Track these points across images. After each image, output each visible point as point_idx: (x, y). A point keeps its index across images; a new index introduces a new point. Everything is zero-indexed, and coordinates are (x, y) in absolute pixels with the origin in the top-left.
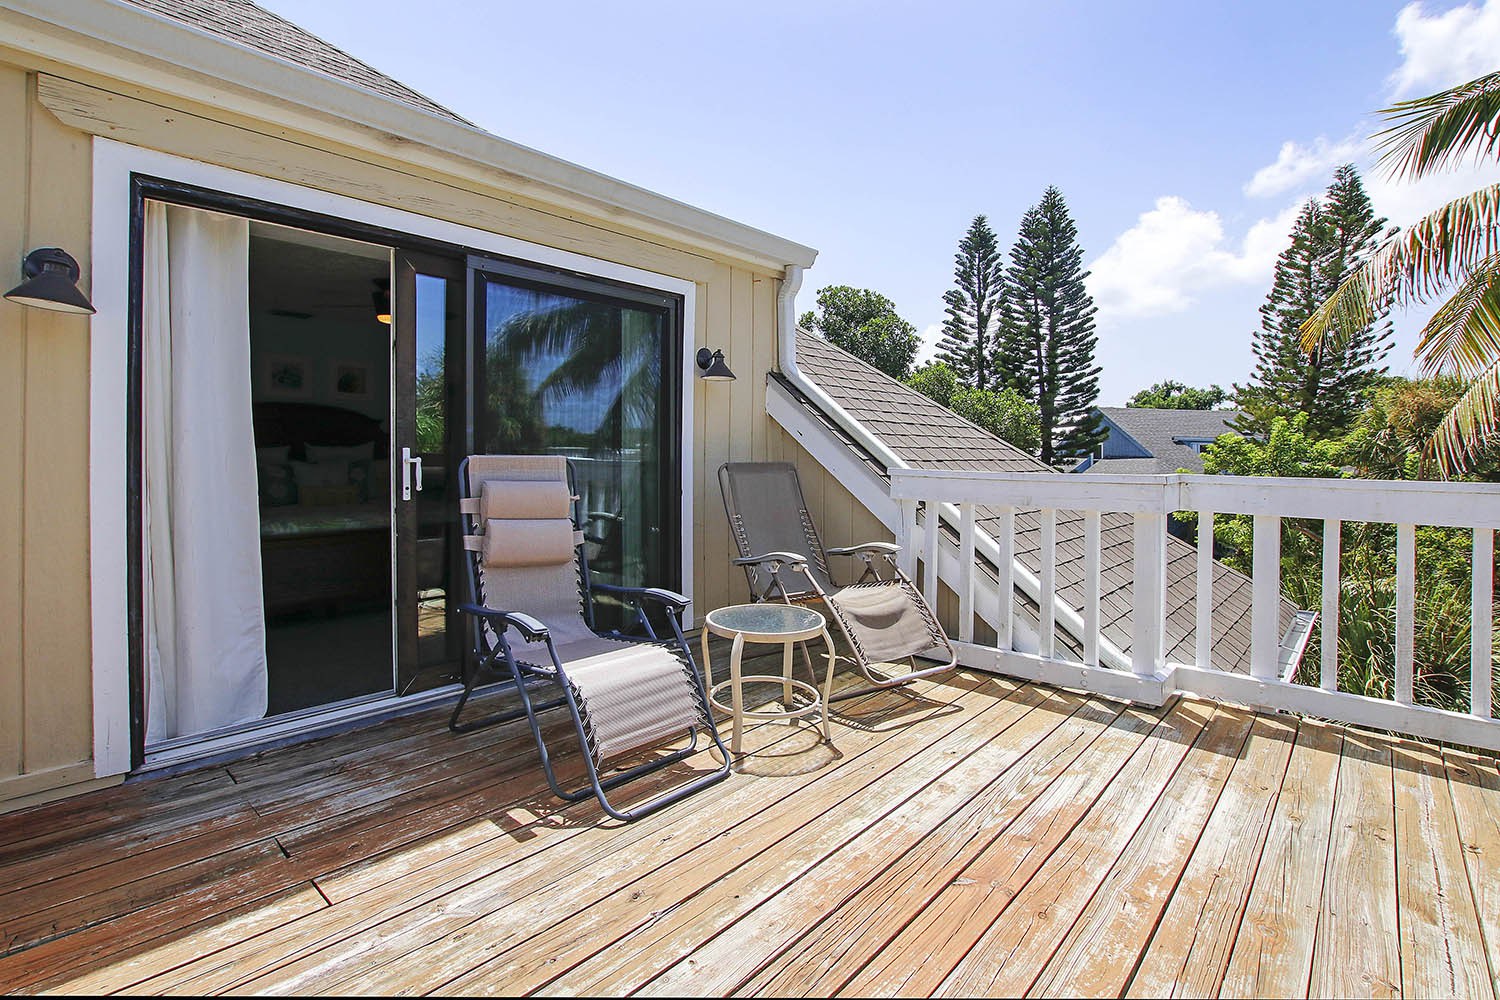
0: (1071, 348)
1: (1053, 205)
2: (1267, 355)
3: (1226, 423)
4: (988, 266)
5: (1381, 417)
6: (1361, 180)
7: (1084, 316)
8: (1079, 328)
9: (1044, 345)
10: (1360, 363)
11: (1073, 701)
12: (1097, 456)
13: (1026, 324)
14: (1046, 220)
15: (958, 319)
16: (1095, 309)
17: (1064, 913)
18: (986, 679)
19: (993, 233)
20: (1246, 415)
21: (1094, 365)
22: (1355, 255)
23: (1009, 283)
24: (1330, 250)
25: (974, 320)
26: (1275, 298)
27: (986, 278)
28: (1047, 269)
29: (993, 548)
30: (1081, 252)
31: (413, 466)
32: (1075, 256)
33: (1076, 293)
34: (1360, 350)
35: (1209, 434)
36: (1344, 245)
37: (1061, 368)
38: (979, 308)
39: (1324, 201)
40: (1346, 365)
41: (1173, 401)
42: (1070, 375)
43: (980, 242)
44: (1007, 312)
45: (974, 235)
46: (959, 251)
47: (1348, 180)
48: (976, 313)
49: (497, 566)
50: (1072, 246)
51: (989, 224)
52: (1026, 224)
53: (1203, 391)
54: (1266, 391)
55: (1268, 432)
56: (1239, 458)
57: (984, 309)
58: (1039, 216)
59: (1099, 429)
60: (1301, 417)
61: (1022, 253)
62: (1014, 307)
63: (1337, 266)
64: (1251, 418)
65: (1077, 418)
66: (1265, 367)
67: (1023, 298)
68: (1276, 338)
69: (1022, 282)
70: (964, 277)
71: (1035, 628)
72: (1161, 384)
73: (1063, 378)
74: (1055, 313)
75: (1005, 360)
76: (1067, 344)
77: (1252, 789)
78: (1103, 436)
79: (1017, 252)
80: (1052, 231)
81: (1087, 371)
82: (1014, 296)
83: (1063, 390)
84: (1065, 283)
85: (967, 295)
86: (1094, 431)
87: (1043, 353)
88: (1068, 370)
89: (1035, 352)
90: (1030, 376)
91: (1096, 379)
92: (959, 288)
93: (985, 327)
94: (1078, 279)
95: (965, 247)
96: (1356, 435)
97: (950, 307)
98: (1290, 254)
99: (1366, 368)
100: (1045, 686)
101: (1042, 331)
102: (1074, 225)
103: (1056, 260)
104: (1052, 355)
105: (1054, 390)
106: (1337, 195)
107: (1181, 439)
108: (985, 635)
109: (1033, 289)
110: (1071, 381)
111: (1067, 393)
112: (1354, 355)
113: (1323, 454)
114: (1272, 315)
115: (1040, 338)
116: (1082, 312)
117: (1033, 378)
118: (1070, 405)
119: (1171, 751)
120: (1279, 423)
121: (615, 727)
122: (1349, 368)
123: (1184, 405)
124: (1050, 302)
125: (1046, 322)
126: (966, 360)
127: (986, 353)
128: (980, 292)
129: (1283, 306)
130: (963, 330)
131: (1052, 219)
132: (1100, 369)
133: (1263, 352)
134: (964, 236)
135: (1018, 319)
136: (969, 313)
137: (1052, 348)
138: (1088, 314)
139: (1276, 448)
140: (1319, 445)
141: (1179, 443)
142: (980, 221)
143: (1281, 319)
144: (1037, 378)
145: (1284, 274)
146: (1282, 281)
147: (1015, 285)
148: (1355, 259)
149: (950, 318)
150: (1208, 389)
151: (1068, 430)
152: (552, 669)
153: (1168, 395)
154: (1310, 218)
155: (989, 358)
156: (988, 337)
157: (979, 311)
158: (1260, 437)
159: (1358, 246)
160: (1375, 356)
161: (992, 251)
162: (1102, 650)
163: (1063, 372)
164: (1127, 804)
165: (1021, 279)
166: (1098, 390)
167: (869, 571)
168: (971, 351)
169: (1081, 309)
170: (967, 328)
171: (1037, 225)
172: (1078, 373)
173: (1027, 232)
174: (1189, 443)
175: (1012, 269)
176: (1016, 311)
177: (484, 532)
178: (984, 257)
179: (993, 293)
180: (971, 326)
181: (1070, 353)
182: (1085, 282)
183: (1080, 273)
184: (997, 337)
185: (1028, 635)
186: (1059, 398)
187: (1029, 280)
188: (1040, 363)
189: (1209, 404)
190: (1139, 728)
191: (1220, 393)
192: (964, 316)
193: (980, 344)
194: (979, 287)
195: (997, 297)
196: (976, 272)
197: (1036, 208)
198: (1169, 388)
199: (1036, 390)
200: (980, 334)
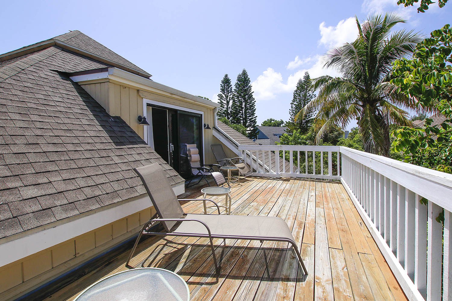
0: (250, 111)
1: (244, 73)
2: (292, 115)
3: (284, 130)
4: (229, 88)
5: (313, 130)
6: (309, 75)
7: (253, 103)
8: (251, 106)
9: (244, 110)
10: (310, 117)
11: (268, 178)
12: (257, 139)
13: (239, 104)
14: (243, 77)
15: (222, 102)
16: (255, 101)
17: (274, 192)
18: (256, 177)
19: (230, 79)
20: (288, 129)
21: (255, 115)
22: (309, 92)
23: (235, 93)
24: (304, 91)
25: (225, 102)
26: (294, 101)
27: (228, 91)
28: (244, 90)
29: (255, 158)
30: (252, 86)
31: (172, 146)
32: (250, 87)
33: (250, 97)
34: (310, 114)
35: (281, 133)
36: (307, 90)
37: (248, 116)
38: (227, 99)
39: (303, 79)
40: (307, 117)
41: (272, 123)
42: (250, 118)
43: (226, 81)
44: (234, 101)
45: (225, 79)
46: (221, 83)
47: (307, 75)
48: (226, 100)
49: (193, 162)
50: (250, 85)
51: (229, 76)
52: (238, 78)
53: (279, 121)
54: (292, 123)
55: (293, 133)
56: (287, 139)
57: (228, 99)
58: (241, 76)
59: (257, 132)
60: (299, 130)
61: (237, 85)
62: (236, 99)
63: (305, 95)
64: (289, 129)
65: (252, 129)
66: (292, 117)
67: (238, 97)
68: (294, 110)
69: (238, 93)
70: (223, 90)
71: (262, 169)
72: (269, 119)
73: (248, 119)
74: (246, 101)
75: (234, 113)
76: (249, 110)
77: (290, 184)
78: (258, 134)
79: (236, 85)
80: (245, 80)
81: (254, 117)
82: (236, 96)
83: (248, 122)
84: (248, 94)
85: (224, 95)
86: (256, 132)
87: (243, 112)
88: (249, 116)
89: (241, 112)
90: (240, 118)
91: (256, 119)
92: (221, 93)
93: (229, 104)
94: (251, 93)
95: (223, 82)
96: (309, 134)
97: (219, 98)
98: (296, 91)
99: (311, 118)
100: (264, 177)
101: (243, 106)
102: (250, 79)
103: (246, 88)
104: (245, 113)
105: (246, 122)
106: (305, 78)
107: (275, 134)
108: (254, 171)
109: (240, 95)
110: (250, 119)
111: (249, 122)
112: (309, 115)
113: (303, 138)
114: (293, 105)
115: (242, 108)
116: (252, 102)
117: (241, 118)
118: (250, 125)
119: (281, 182)
120: (295, 131)
121: (219, 181)
122: (308, 118)
123: (275, 126)
124: (244, 99)
125: (244, 104)
126: (224, 113)
127: (229, 111)
128: (227, 95)
129: (295, 103)
130: (223, 105)
131: (244, 77)
132: (257, 117)
133: (291, 114)
134: (222, 79)
135: (237, 103)
136: (224, 100)
137: (245, 111)
138: (254, 102)
139: (294, 137)
140: (302, 136)
141: (275, 135)
142: (226, 76)
143: (295, 106)
144: (242, 118)
145: (295, 95)
146: (295, 97)
147: (236, 94)
148: (309, 93)
149: (219, 101)
150: (280, 121)
151: (250, 132)
152: (210, 174)
153: (271, 122)
154: (300, 83)
155: (230, 113)
156: (230, 107)
157: (227, 100)
158: (291, 134)
159: (309, 90)
160: (313, 116)
161: (230, 84)
162: (272, 172)
163: (248, 117)
164: (278, 186)
165: (238, 92)
166: (256, 122)
167: (225, 164)
168: (225, 111)
169: (252, 101)
170: (224, 104)
171: (241, 79)
172: (252, 117)
173: (239, 80)
174: (276, 135)
175: (235, 89)
176: (236, 101)
177: (190, 156)
178: (228, 85)
179: (230, 95)
180: (225, 104)
181: (250, 112)
182: (253, 94)
183: (251, 92)
184: (232, 107)
185: (261, 170)
186: (247, 124)
187: (239, 93)
188: (242, 115)
189: (280, 124)
190: (277, 180)
191: (283, 121)
192: (223, 101)
193: (227, 108)
194: (227, 93)
195: (231, 96)
196: (226, 89)
197: (241, 74)
198: (271, 120)
199: (242, 122)
200: (227, 106)
